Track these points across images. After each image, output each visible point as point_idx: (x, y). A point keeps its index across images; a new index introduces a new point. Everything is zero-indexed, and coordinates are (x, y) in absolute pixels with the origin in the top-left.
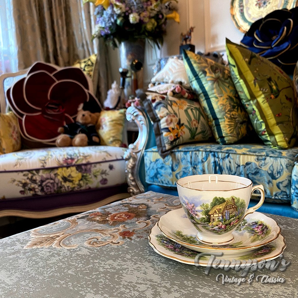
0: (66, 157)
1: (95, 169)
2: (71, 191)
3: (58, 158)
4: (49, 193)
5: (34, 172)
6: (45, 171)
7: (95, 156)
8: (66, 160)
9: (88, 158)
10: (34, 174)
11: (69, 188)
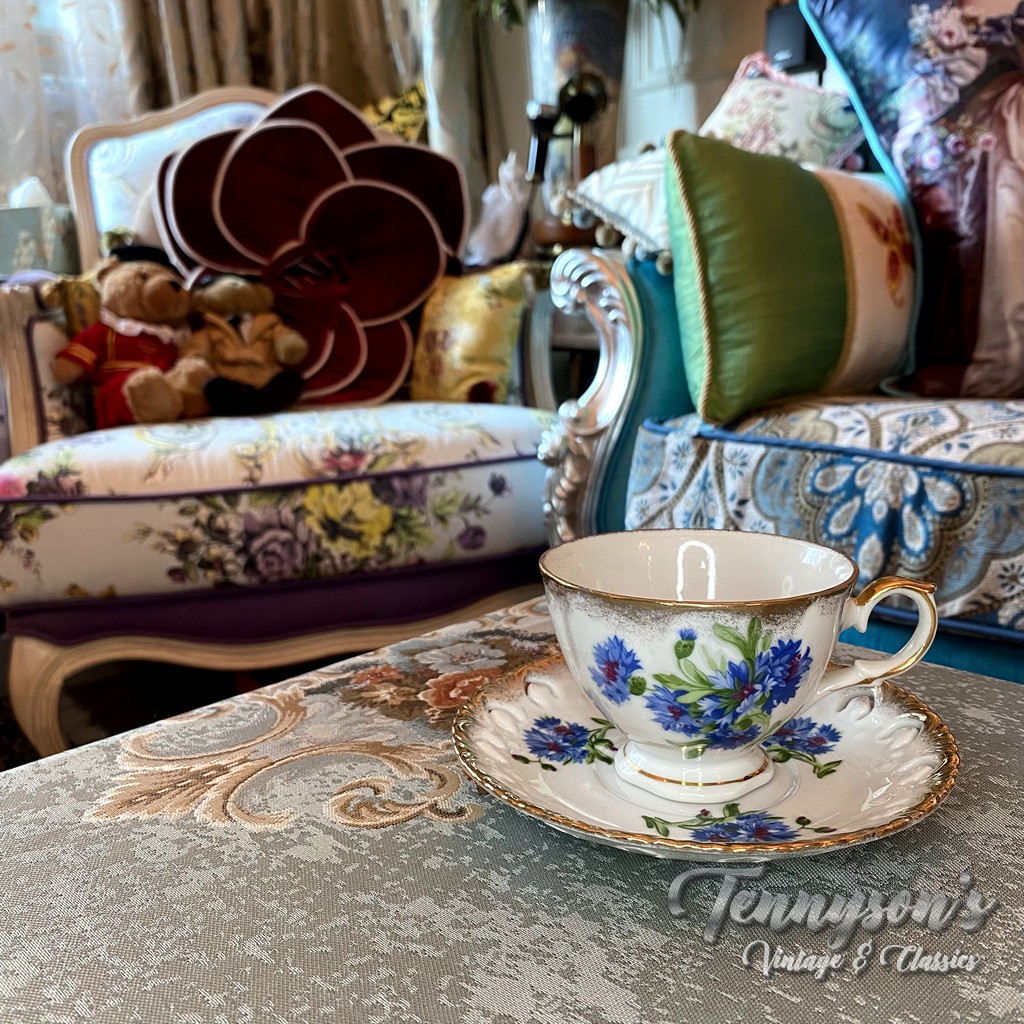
0: (332, 446)
1: (441, 490)
2: (353, 572)
3: (304, 448)
4: (274, 578)
5: (220, 501)
6: (259, 499)
7: (441, 442)
8: (334, 457)
9: (412, 449)
10: (219, 510)
11: (349, 559)
